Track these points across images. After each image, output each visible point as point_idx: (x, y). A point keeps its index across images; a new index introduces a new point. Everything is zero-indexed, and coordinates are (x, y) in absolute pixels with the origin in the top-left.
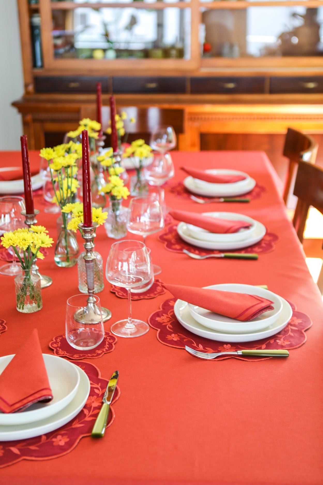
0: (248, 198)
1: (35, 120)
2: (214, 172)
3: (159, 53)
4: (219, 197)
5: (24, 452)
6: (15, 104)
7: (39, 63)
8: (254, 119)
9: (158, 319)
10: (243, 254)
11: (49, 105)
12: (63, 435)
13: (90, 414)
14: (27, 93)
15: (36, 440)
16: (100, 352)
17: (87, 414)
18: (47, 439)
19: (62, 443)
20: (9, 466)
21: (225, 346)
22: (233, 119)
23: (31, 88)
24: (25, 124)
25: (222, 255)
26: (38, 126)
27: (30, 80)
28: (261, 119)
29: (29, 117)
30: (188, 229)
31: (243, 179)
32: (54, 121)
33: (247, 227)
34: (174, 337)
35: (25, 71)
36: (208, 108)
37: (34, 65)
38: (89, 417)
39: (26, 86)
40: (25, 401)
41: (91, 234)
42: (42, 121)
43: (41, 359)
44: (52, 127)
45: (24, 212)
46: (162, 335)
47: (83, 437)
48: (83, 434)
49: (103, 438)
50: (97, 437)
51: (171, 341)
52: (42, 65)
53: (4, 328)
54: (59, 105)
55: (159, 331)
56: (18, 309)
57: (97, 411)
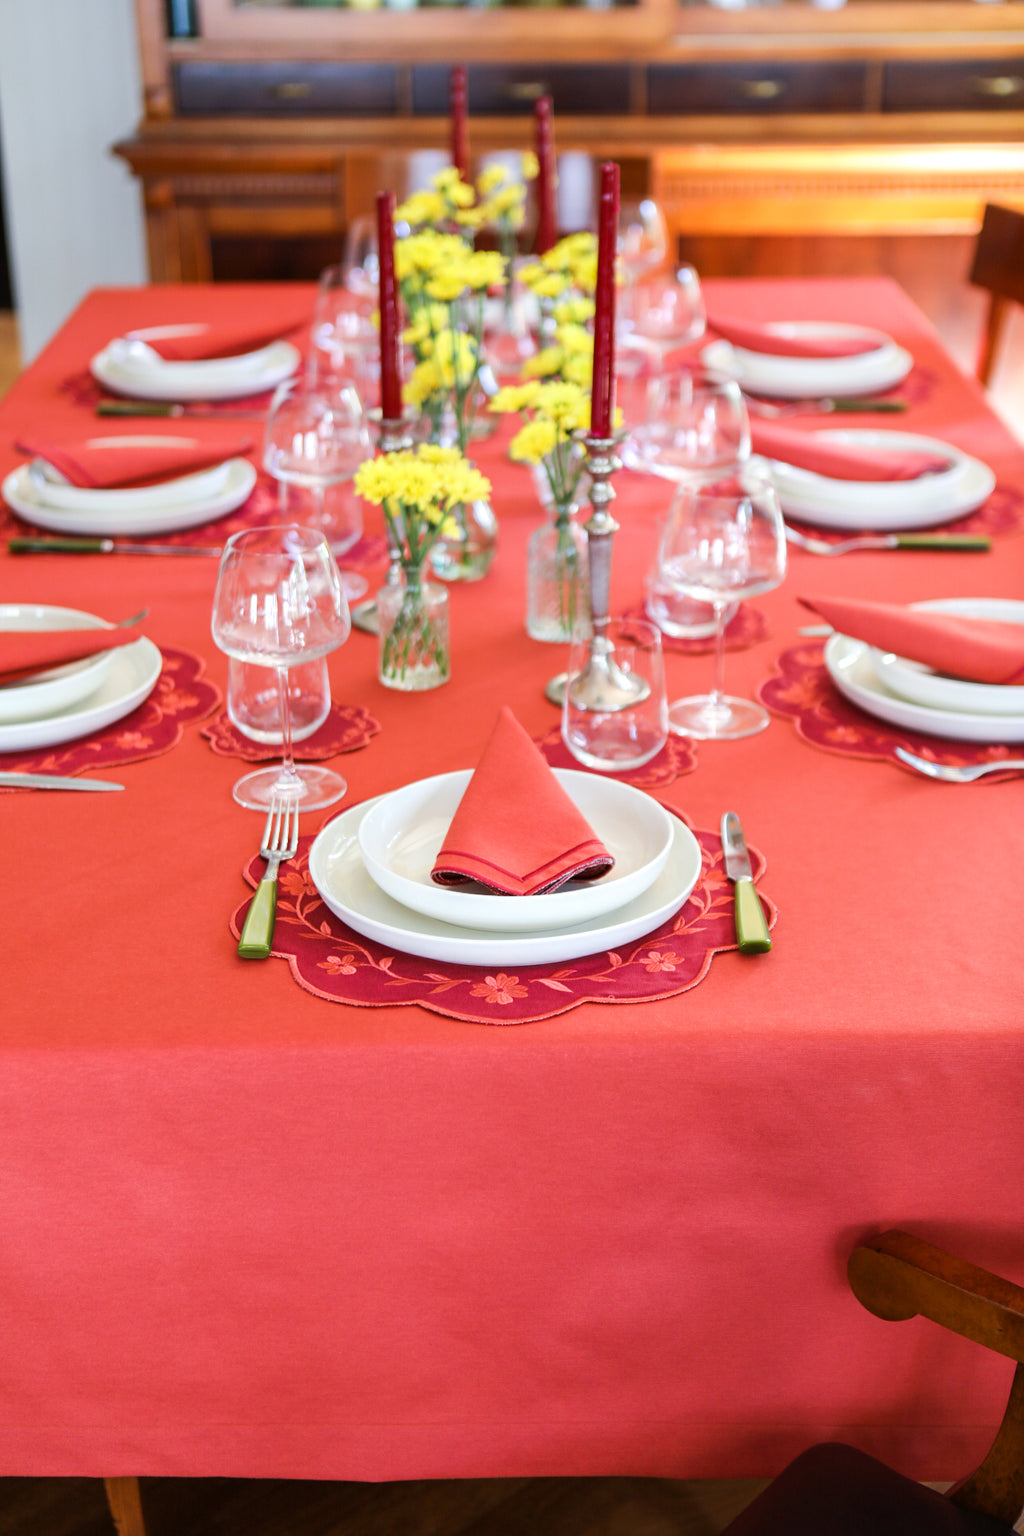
0: (897, 400)
1: (181, 200)
2: (787, 331)
4: (817, 400)
5: (581, 989)
6: (120, 150)
7: (183, 23)
8: (840, 188)
9: (781, 695)
10: (942, 538)
11: (226, 153)
12: (662, 951)
13: (709, 905)
14: (151, 116)
15: (596, 961)
16: (662, 772)
17: (702, 905)
18: (625, 960)
19: (669, 967)
20: (556, 1016)
21: (992, 751)
22: (777, 189)
23: (162, 102)
24: (152, 209)
25: (893, 541)
26: (187, 217)
27: (158, 76)
28: (860, 188)
29: (163, 191)
30: (775, 476)
31: (872, 347)
32: (239, 199)
33: (940, 467)
34: (843, 733)
35: (143, 50)
36: (706, 159)
37: (171, 31)
38: (709, 912)
39: (148, 94)
40: (555, 869)
41: (610, 463)
42: (202, 202)
43: (551, 777)
44: (233, 219)
45: (377, 414)
46: (814, 731)
47: (717, 954)
48: (714, 946)
49: (770, 953)
50: (755, 951)
51: (843, 745)
52: (194, 32)
53: (371, 726)
54: (259, 153)
55: (798, 721)
56: (387, 681)
57: (724, 900)
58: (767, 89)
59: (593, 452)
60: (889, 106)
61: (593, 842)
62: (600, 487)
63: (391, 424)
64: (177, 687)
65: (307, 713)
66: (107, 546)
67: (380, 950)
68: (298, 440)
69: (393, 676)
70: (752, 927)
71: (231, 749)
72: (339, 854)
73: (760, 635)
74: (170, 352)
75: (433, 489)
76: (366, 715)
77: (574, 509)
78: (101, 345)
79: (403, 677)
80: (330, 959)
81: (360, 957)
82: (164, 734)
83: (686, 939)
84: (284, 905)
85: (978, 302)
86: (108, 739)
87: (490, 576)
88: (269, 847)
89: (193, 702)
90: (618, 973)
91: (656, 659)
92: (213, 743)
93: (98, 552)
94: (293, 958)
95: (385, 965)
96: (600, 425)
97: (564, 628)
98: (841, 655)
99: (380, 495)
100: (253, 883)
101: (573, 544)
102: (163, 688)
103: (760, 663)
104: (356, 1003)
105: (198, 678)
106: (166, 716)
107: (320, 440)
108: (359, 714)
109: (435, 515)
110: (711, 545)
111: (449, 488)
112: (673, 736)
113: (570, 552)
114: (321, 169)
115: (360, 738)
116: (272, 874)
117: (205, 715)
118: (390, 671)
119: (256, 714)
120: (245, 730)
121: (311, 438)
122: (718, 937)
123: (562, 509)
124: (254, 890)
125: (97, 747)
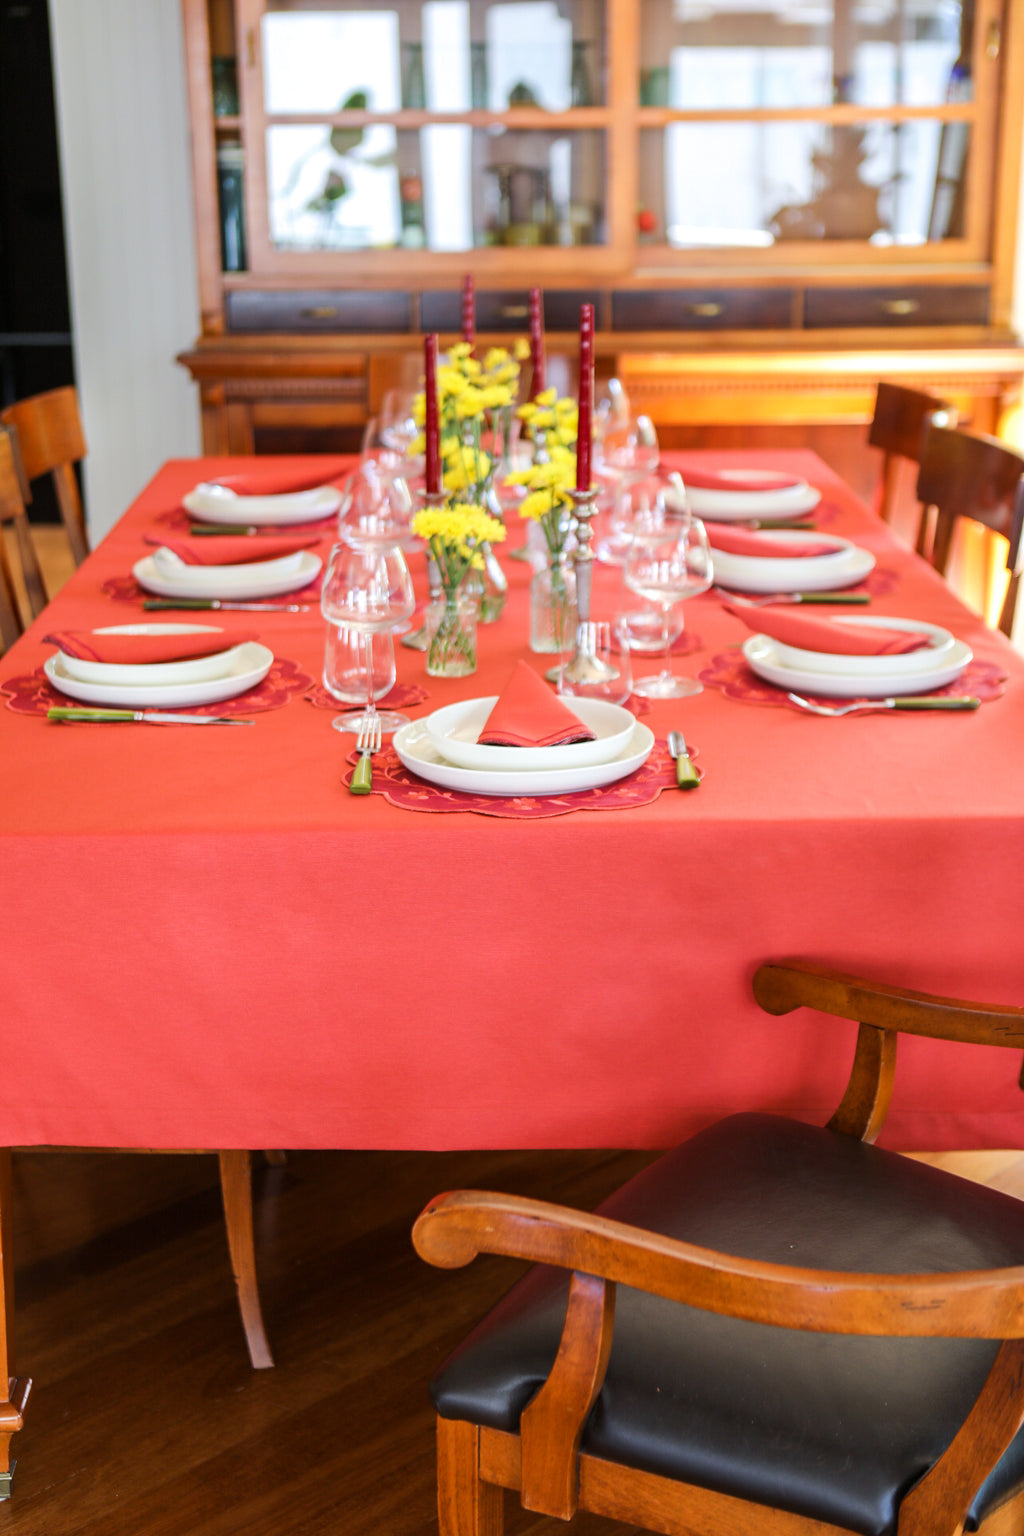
0: (809, 522)
1: (231, 399)
3: (530, 233)
4: (747, 521)
5: (576, 804)
6: (182, 359)
7: (234, 261)
9: (712, 677)
10: (835, 596)
11: (270, 361)
12: (628, 788)
13: (660, 769)
14: (207, 333)
15: (585, 792)
17: (655, 769)
18: (603, 791)
19: (633, 795)
20: (560, 815)
22: (720, 388)
23: (217, 323)
24: (207, 406)
25: (798, 598)
26: (236, 413)
27: (214, 302)
29: (217, 392)
31: (789, 485)
32: (279, 398)
33: (834, 551)
34: (755, 694)
35: (201, 281)
37: (225, 267)
38: (658, 771)
39: (205, 317)
41: (590, 507)
42: (249, 400)
44: (273, 414)
45: (423, 492)
46: (732, 692)
47: (663, 790)
48: (660, 785)
49: (700, 788)
50: (689, 787)
51: (754, 699)
52: (243, 266)
53: (423, 693)
54: (296, 361)
55: (723, 690)
56: (432, 672)
57: (670, 768)
58: (711, 310)
59: (577, 501)
60: (809, 324)
61: (581, 725)
62: (584, 526)
63: (432, 496)
64: (282, 676)
65: (379, 684)
66: (216, 605)
67: (442, 789)
68: (363, 521)
69: (437, 667)
70: (686, 772)
71: (326, 705)
72: (414, 741)
73: (699, 648)
74: (242, 491)
75: (467, 529)
76: (420, 687)
77: (563, 556)
78: (190, 488)
79: (444, 668)
80: (411, 793)
81: (429, 792)
82: (280, 697)
83: (643, 784)
84: (376, 772)
85: (876, 456)
86: (240, 701)
87: (499, 621)
88: (362, 746)
89: (296, 683)
90: (599, 798)
91: (624, 660)
92: (314, 701)
93: (209, 609)
94: (386, 794)
95: (447, 795)
96: (584, 476)
97: (557, 643)
98: (755, 649)
99: (429, 532)
100: (354, 763)
101: (563, 582)
102: (272, 676)
103: (699, 662)
104: (430, 810)
105: (297, 671)
106: (278, 691)
107: (379, 520)
108: (415, 688)
109: (466, 552)
110: (659, 566)
111: (478, 530)
112: (633, 696)
113: (561, 588)
114: (347, 374)
115: (417, 698)
116: (365, 757)
117: (306, 689)
118: (434, 665)
119: (342, 685)
120: (337, 694)
121: (373, 519)
122: (666, 780)
123: (555, 556)
124: (354, 766)
125: (233, 704)
